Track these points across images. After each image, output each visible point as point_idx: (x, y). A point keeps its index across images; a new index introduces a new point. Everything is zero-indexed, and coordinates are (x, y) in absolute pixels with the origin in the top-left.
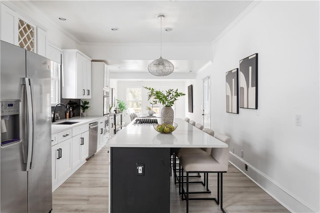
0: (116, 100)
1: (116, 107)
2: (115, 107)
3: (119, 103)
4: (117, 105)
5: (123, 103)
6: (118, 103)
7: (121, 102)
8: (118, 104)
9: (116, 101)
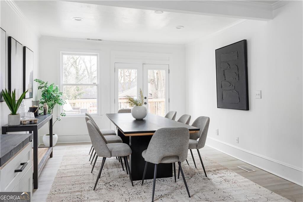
0: (36, 80)
1: (36, 98)
2: (33, 99)
3: (43, 89)
4: (38, 94)
5: (54, 88)
6: (40, 88)
7: (48, 85)
8: (40, 92)
9: (36, 85)
